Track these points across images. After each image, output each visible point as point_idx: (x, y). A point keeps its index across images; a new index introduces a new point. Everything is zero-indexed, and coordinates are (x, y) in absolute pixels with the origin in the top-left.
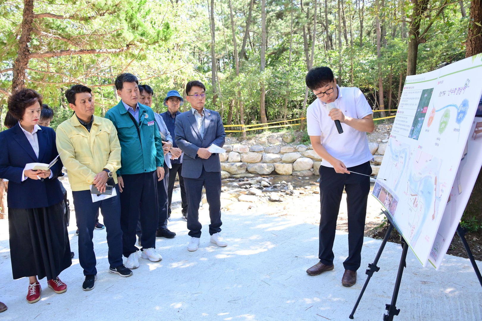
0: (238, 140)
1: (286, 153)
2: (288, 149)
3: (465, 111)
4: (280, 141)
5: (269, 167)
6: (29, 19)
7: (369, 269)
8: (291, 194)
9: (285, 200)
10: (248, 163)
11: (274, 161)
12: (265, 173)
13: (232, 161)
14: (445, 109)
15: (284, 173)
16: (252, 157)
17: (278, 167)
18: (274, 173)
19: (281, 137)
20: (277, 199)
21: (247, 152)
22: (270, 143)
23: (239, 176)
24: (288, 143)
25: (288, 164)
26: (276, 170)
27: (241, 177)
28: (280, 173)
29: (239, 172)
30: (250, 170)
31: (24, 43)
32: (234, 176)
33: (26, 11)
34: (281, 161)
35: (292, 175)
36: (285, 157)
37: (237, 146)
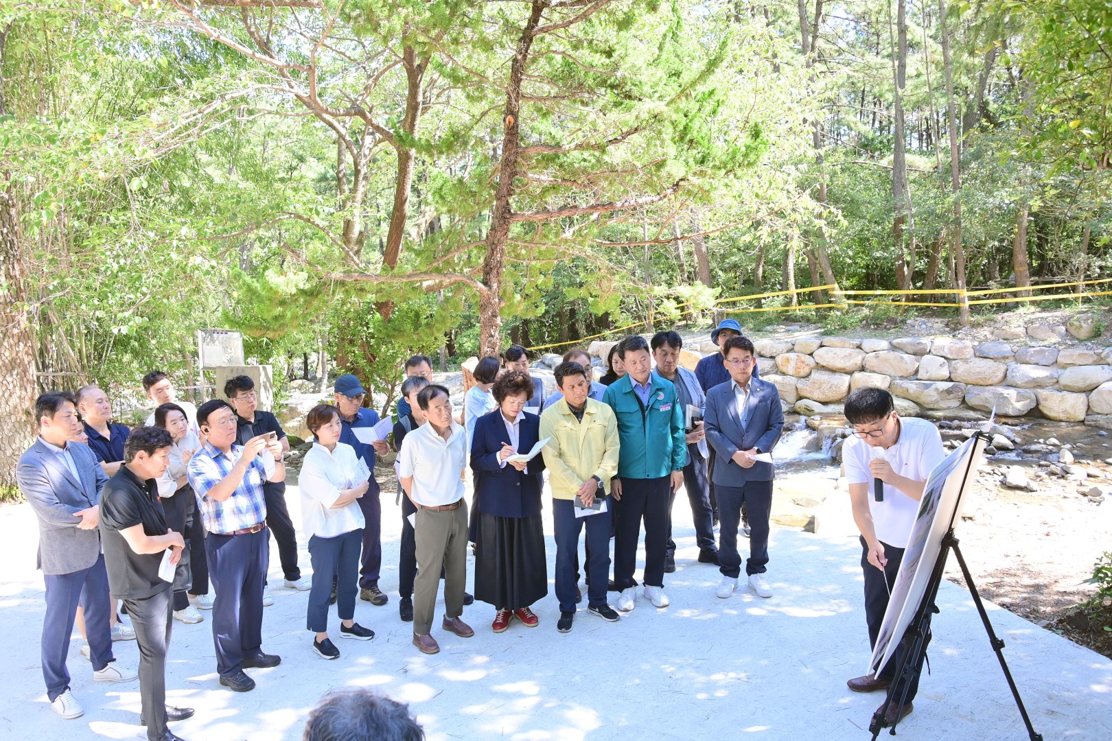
0: (947, 325)
1: (1073, 364)
2: (1080, 355)
4: (1060, 334)
5: (1020, 398)
6: (512, 158)
8: (1064, 474)
9: (1043, 488)
10: (967, 384)
11: (1038, 384)
12: (1011, 412)
13: (926, 377)
15: (1062, 416)
16: (978, 370)
17: (1046, 400)
18: (1035, 415)
19: (1064, 324)
20: (1023, 484)
21: (968, 357)
22: (1032, 338)
23: (939, 414)
24: (1080, 341)
25: (1075, 395)
26: (1040, 407)
27: (945, 418)
28: (1052, 414)
29: (943, 405)
30: (971, 401)
32: (930, 413)
33: (507, 143)
34: (1057, 386)
35: (1083, 422)
36: (1067, 377)
37: (944, 342)
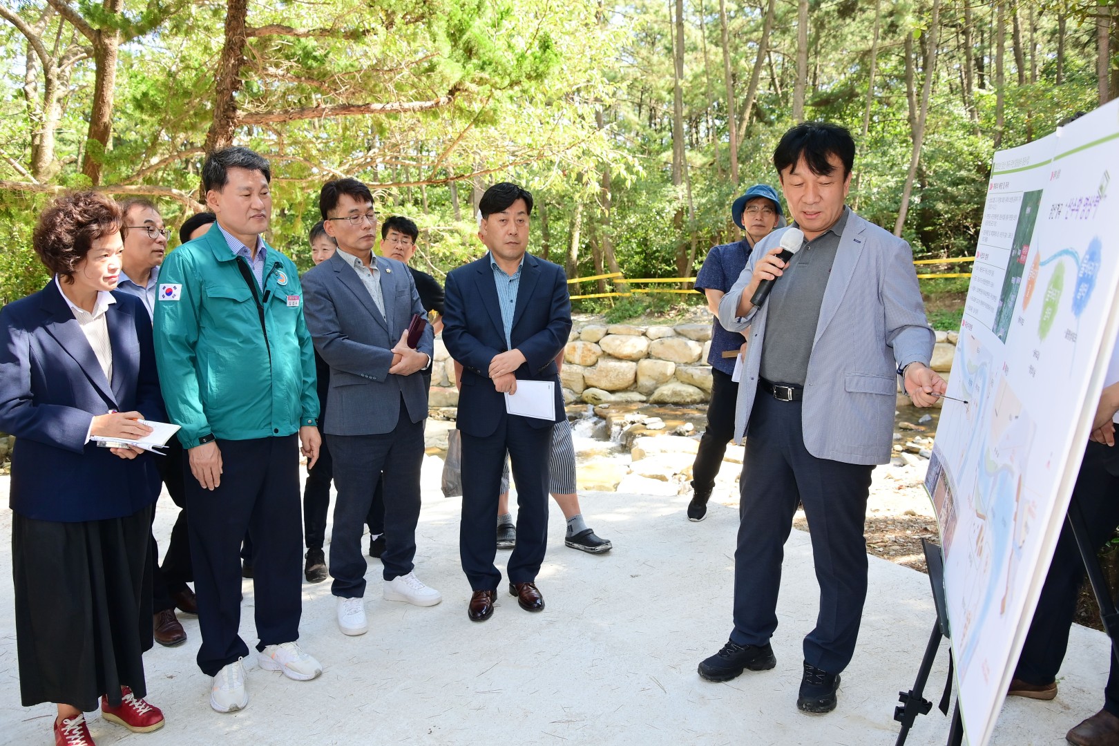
3: (1092, 276)
6: (236, 39)
7: (902, 705)
14: (1056, 261)
31: (225, 92)
33: (230, 22)
